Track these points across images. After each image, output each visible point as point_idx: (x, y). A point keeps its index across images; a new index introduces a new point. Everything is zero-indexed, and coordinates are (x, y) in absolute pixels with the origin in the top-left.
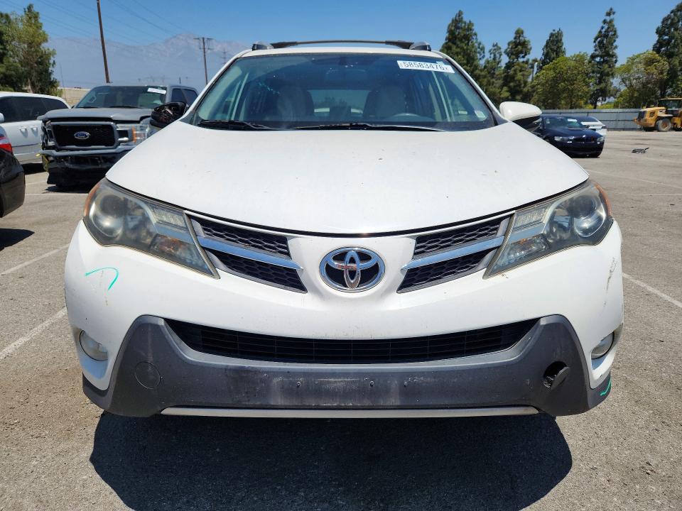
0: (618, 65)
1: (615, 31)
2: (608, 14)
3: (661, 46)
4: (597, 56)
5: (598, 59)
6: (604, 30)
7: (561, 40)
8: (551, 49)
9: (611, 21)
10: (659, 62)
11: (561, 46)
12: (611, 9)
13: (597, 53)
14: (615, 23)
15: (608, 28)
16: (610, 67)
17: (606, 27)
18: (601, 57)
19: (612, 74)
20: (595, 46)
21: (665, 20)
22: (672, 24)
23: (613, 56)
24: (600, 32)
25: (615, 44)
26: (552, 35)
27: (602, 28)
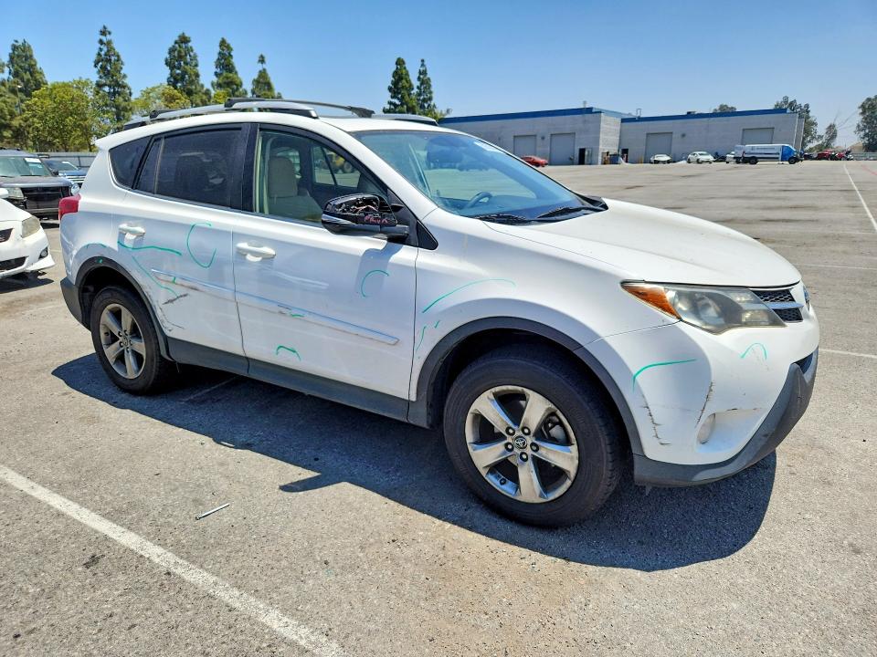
0: (133, 98)
1: (118, 56)
2: (103, 33)
3: (176, 81)
4: (105, 85)
5: (107, 89)
6: (103, 53)
7: (31, 56)
8: (21, 67)
9: (109, 43)
10: (179, 99)
11: (35, 65)
12: (105, 27)
13: (103, 81)
14: (115, 45)
15: (108, 51)
16: (126, 101)
17: (105, 49)
18: (110, 86)
19: (131, 109)
20: (99, 72)
21: (171, 51)
22: (180, 57)
23: (124, 86)
24: (99, 54)
25: (122, 72)
26: (15, 48)
27: (101, 49)
